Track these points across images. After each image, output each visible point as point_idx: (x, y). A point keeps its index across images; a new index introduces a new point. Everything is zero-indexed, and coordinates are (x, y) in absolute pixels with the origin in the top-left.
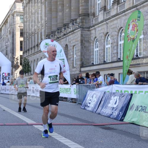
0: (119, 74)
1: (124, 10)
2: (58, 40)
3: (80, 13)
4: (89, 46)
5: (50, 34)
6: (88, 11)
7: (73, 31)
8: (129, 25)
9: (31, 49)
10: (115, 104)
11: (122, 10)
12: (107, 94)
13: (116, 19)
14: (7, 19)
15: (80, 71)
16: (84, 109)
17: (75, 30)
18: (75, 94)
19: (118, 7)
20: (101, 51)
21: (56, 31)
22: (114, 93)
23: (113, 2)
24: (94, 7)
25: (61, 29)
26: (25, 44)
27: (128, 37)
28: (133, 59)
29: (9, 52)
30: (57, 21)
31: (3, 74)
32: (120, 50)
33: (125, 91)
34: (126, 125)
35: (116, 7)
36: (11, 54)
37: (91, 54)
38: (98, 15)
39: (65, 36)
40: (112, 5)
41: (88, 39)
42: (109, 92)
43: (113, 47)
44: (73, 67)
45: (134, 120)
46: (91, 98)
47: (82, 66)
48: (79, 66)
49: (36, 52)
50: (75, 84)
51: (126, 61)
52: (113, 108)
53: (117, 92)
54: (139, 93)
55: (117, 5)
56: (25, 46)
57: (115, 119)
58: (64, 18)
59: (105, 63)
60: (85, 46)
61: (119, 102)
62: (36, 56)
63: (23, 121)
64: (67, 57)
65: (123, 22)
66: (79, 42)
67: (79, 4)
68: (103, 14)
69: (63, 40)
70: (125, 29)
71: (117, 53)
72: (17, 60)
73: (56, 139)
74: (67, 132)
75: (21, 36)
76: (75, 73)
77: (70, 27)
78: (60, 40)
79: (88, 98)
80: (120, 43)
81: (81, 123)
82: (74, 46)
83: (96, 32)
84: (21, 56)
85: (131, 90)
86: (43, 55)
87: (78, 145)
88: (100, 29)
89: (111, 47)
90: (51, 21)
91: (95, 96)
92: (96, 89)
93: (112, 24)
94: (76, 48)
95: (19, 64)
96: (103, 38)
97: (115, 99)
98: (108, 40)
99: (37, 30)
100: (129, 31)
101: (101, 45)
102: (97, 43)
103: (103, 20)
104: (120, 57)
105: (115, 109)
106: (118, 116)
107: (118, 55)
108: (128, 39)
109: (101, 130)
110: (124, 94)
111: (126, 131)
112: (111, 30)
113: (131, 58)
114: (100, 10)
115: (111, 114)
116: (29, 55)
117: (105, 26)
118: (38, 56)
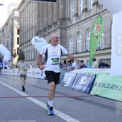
0: (87, 61)
1: (90, 16)
2: (44, 36)
4: (66, 41)
5: (39, 33)
6: (65, 17)
7: (55, 30)
8: (94, 27)
9: (25, 43)
10: (84, 82)
11: (89, 16)
12: (79, 75)
13: (85, 22)
14: (8, 22)
16: (63, 85)
17: (56, 30)
19: (86, 14)
20: (74, 45)
21: (42, 31)
22: (83, 75)
23: (83, 10)
24: (69, 14)
25: (46, 29)
27: (93, 35)
28: (97, 50)
29: (9, 45)
30: (43, 23)
31: (5, 61)
32: (88, 44)
33: (91, 73)
34: (92, 97)
35: (84, 14)
36: (11, 47)
38: (72, 20)
39: (49, 34)
40: (82, 13)
41: (65, 36)
42: (80, 73)
43: (83, 42)
45: (98, 93)
46: (67, 78)
49: (28, 45)
51: (92, 52)
53: (86, 73)
54: (101, 74)
55: (86, 12)
56: (21, 41)
57: (84, 92)
58: (48, 21)
59: (77, 53)
60: (63, 41)
61: (87, 81)
63: (19, 94)
65: (89, 24)
67: (59, 12)
68: (76, 18)
69: (47, 37)
70: (91, 29)
71: (86, 46)
72: (15, 51)
73: (43, 107)
75: (18, 34)
77: (52, 28)
78: (46, 36)
79: (65, 78)
80: (87, 39)
81: (60, 95)
83: (70, 31)
84: (18, 48)
85: (96, 72)
86: (34, 48)
87: (58, 111)
88: (73, 29)
89: (81, 42)
90: (39, 24)
91: (70, 76)
92: (71, 71)
93: (82, 25)
95: (16, 54)
96: (76, 35)
97: (84, 79)
98: (79, 37)
99: (29, 30)
100: (94, 31)
101: (74, 40)
102: (72, 39)
103: (76, 23)
104: (88, 49)
105: (84, 86)
106: (86, 90)
107: (86, 48)
108: (93, 36)
109: (74, 100)
110: (90, 75)
111: (92, 101)
112: (81, 30)
113: (95, 50)
114: (73, 16)
115: (82, 89)
116: (24, 47)
117: (77, 27)
118: (30, 48)
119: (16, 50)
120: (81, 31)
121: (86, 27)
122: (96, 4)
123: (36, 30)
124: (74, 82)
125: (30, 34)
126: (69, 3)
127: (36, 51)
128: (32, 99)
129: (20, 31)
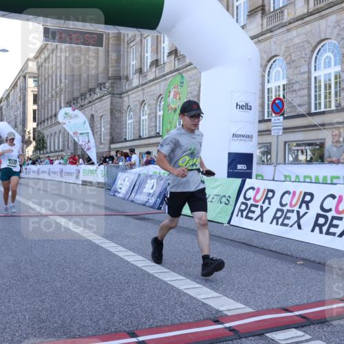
1: (164, 73)
2: (81, 108)
3: (110, 75)
4: (121, 117)
5: (72, 101)
6: (120, 74)
7: (101, 97)
8: (170, 92)
9: (48, 119)
10: (152, 188)
11: (162, 74)
12: (142, 176)
13: (155, 84)
14: (17, 82)
15: (110, 148)
16: (114, 195)
17: (103, 96)
18: (102, 177)
19: (157, 70)
20: (135, 124)
21: (78, 98)
22: (151, 176)
23: (151, 63)
24: (127, 69)
25: (86, 95)
26: (40, 114)
27: (168, 106)
29: (18, 124)
30: (80, 85)
32: (160, 123)
35: (154, 70)
36: (21, 126)
37: (123, 127)
38: (133, 79)
39: (90, 104)
41: (119, 108)
42: (144, 174)
43: (150, 119)
44: (101, 143)
46: (122, 182)
47: (112, 142)
48: (108, 142)
49: (53, 124)
50: (102, 164)
52: (150, 194)
53: (155, 174)
55: (156, 67)
56: (40, 116)
57: (151, 207)
58: (90, 81)
59: (140, 138)
60: (115, 117)
64: (93, 130)
65: (162, 87)
66: (109, 111)
67: (108, 64)
68: (138, 77)
69: (87, 108)
70: (165, 96)
71: (156, 126)
72: (29, 134)
75: (34, 103)
76: (104, 151)
77: (97, 93)
78: (84, 108)
79: (119, 182)
80: (159, 113)
82: (101, 117)
83: (129, 99)
84: (34, 129)
86: (63, 128)
88: (134, 96)
89: (148, 119)
90: (73, 85)
91: (127, 179)
92: (128, 171)
93: (149, 90)
94: (104, 119)
95: (32, 139)
96: (138, 107)
97: (151, 184)
98: (145, 110)
99: (54, 96)
100: (169, 100)
101: (136, 115)
102: (131, 113)
103: (138, 85)
104: (159, 131)
106: (155, 203)
107: (156, 129)
108: (168, 108)
109: (133, 220)
112: (148, 97)
114: (134, 72)
115: (147, 202)
116: (45, 127)
117: (141, 93)
118: (56, 128)
119: (32, 132)
120: (148, 99)
121: (156, 92)
122: (174, 52)
123: (67, 96)
124: (134, 190)
125: (56, 103)
126: (126, 50)
127: (67, 135)
129: (38, 98)
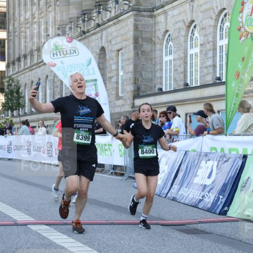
2: (83, 36)
4: (152, 51)
5: (66, 25)
7: (117, 17)
9: (25, 56)
10: (209, 177)
12: (191, 155)
15: (133, 106)
17: (121, 14)
18: (121, 156)
20: (178, 62)
21: (78, 18)
22: (206, 155)
25: (91, 13)
26: (12, 46)
32: (221, 60)
33: (230, 150)
34: (233, 224)
37: (156, 69)
39: (98, 29)
41: (149, 36)
42: (195, 151)
43: (204, 53)
44: (118, 97)
47: (137, 94)
48: (130, 96)
49: (35, 65)
51: (233, 84)
52: (205, 186)
53: (213, 152)
56: (11, 51)
57: (209, 210)
59: (187, 87)
60: (142, 52)
61: (217, 174)
62: (37, 72)
64: (103, 75)
66: (131, 41)
69: (94, 37)
70: (230, 12)
71: (214, 66)
74: (102, 240)
76: (122, 111)
77: (110, 9)
78: (89, 36)
80: (220, 43)
82: (119, 51)
83: (166, 18)
85: (245, 147)
88: (176, 12)
89: (200, 53)
94: (123, 54)
96: (183, 33)
98: (194, 37)
99: (36, 15)
101: (178, 48)
102: (171, 43)
104: (221, 74)
105: (208, 189)
106: (215, 203)
107: (215, 71)
110: (228, 156)
111: (233, 237)
112: (200, 14)
115: (200, 201)
116: (20, 70)
117: (187, 6)
118: (39, 73)
120: (200, 18)
121: (215, 5)
124: (177, 179)
127: (59, 83)
128: (47, 230)
129: (7, 18)
